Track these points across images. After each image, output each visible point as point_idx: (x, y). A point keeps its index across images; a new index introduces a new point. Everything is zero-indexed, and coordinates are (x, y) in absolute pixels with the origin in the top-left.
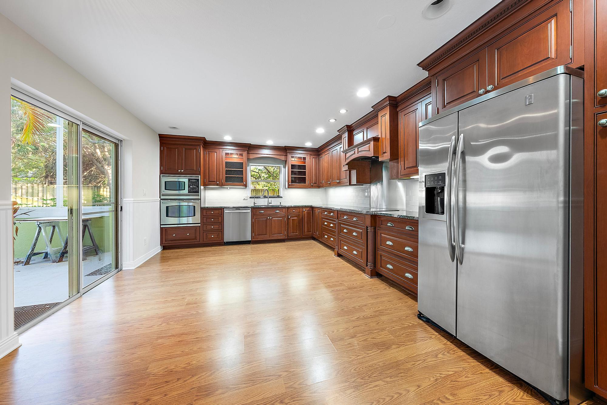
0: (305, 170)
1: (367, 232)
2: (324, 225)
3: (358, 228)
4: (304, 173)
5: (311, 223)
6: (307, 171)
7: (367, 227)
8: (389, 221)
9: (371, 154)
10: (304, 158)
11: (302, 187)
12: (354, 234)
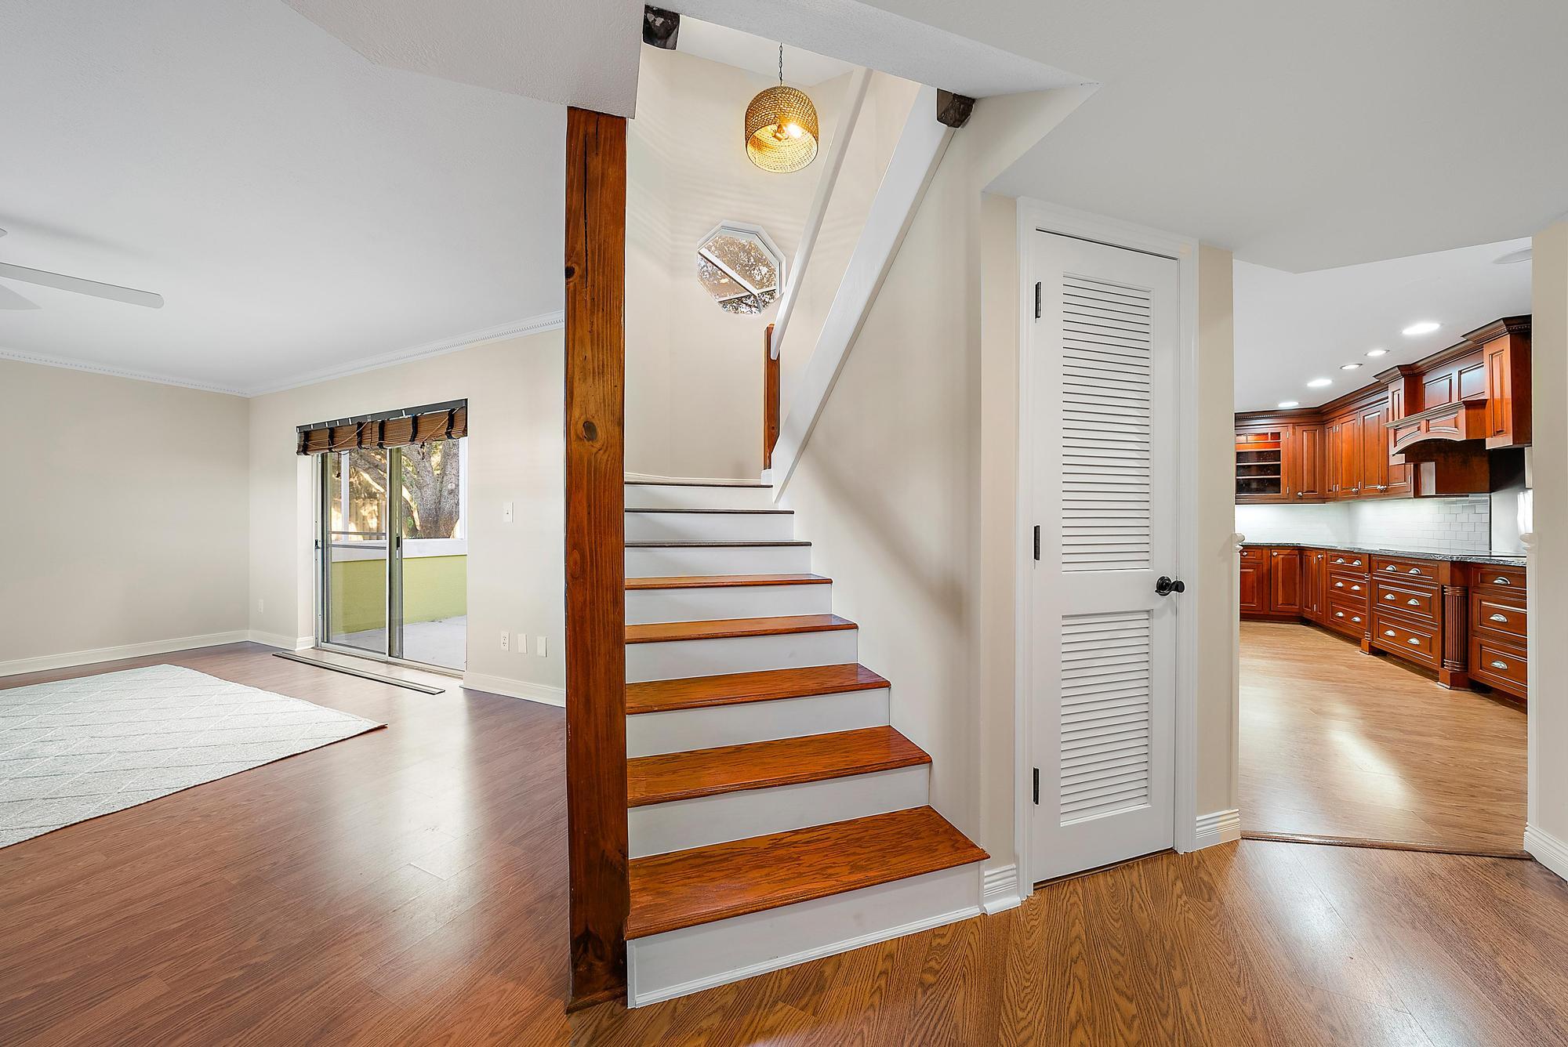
0: (1279, 463)
1: (1443, 597)
2: (1336, 589)
3: (1421, 590)
4: (1276, 470)
5: (1295, 584)
6: (1283, 463)
7: (1443, 588)
8: (1497, 574)
9: (1460, 436)
10: (1276, 436)
11: (1268, 501)
12: (1412, 602)
